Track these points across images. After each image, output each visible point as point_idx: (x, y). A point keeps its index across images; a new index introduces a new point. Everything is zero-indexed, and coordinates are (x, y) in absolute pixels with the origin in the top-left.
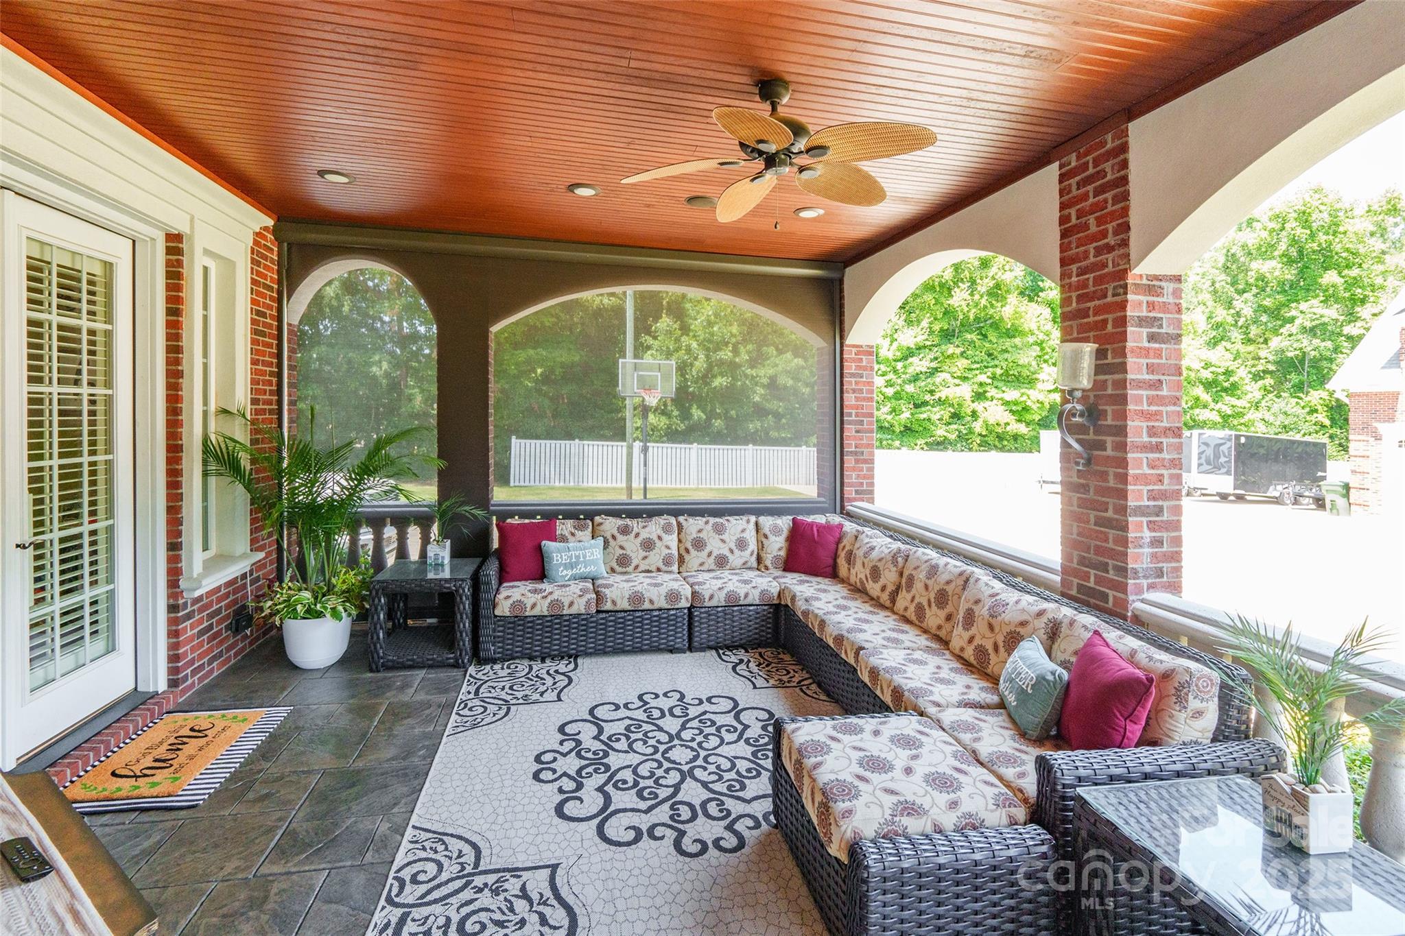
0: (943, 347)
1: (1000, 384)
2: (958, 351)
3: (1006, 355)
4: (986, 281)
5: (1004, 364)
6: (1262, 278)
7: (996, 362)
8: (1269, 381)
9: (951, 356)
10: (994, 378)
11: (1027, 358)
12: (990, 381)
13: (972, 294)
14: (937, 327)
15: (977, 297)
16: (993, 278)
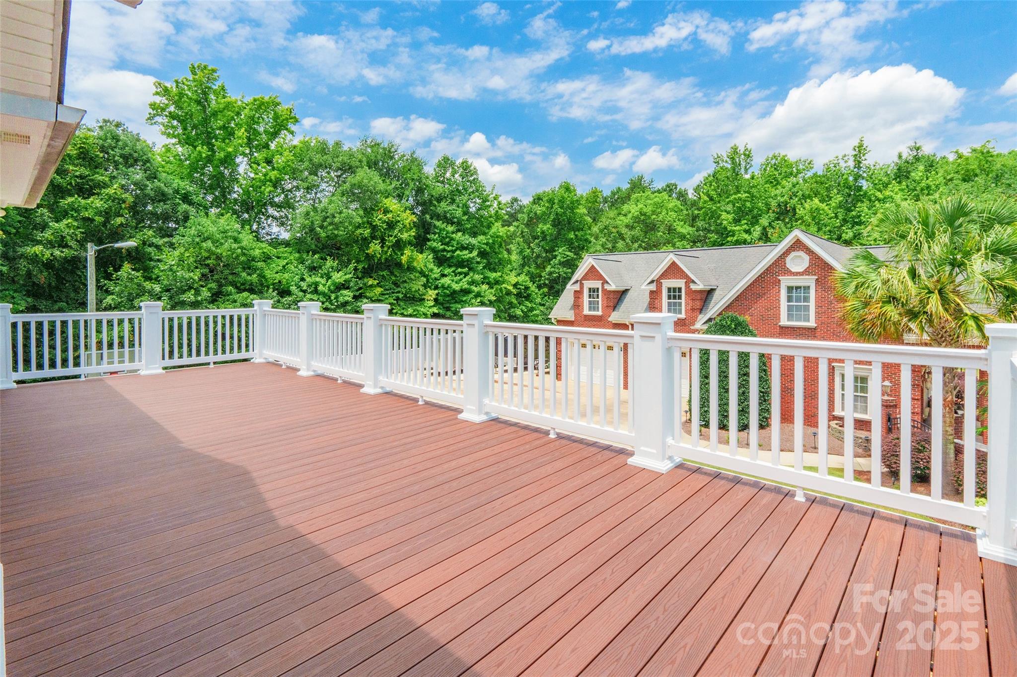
0: (366, 280)
1: (402, 304)
2: (376, 282)
3: (405, 285)
4: (391, 238)
5: (404, 291)
6: (543, 232)
7: (399, 289)
8: (546, 290)
9: (371, 286)
10: (397, 299)
11: (417, 285)
12: (395, 302)
13: (382, 247)
14: (360, 267)
15: (385, 249)
16: (395, 237)
